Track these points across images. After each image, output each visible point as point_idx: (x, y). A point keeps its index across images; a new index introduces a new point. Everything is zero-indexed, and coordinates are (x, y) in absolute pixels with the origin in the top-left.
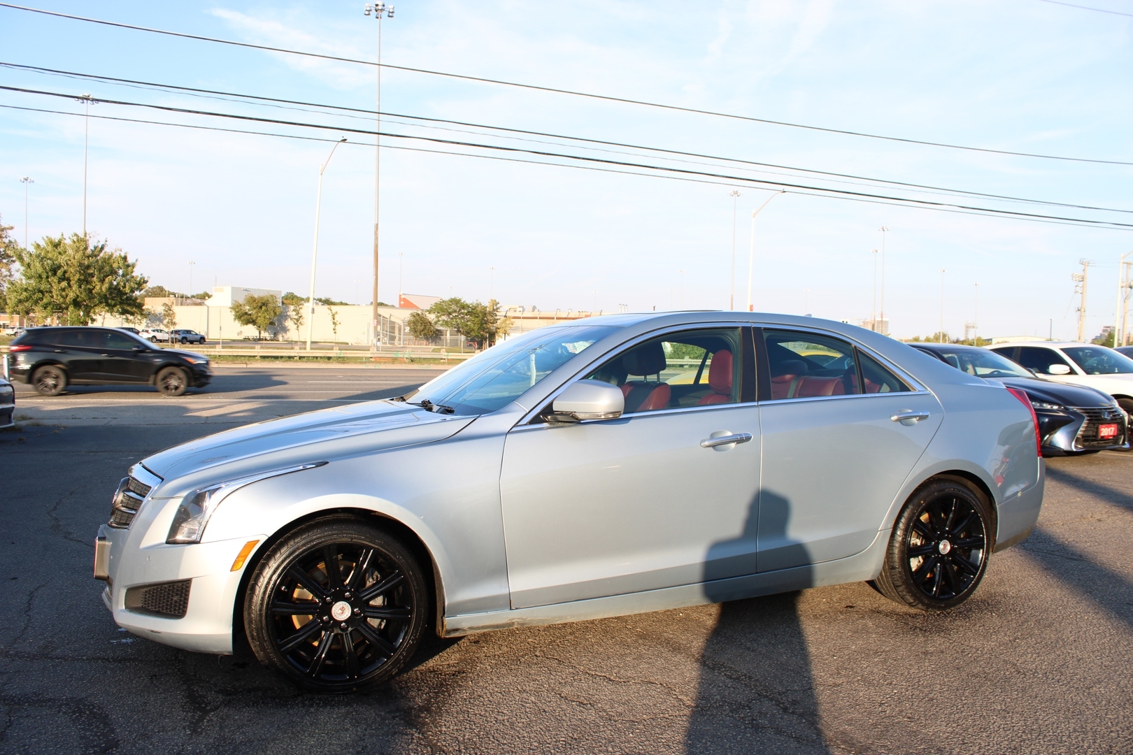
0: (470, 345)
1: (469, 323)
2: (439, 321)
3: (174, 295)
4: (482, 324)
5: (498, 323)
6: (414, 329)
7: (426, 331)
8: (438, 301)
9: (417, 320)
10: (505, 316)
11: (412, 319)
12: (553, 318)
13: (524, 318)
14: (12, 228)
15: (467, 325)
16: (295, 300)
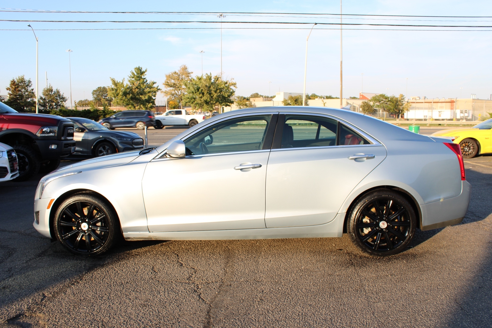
0: (390, 116)
1: (389, 106)
2: (374, 105)
3: (262, 96)
4: (395, 106)
5: (404, 106)
6: (364, 109)
7: (369, 110)
8: (374, 95)
9: (365, 105)
10: (408, 102)
11: (363, 104)
12: (431, 102)
13: (417, 103)
14: (192, 73)
15: (388, 107)
16: (316, 97)
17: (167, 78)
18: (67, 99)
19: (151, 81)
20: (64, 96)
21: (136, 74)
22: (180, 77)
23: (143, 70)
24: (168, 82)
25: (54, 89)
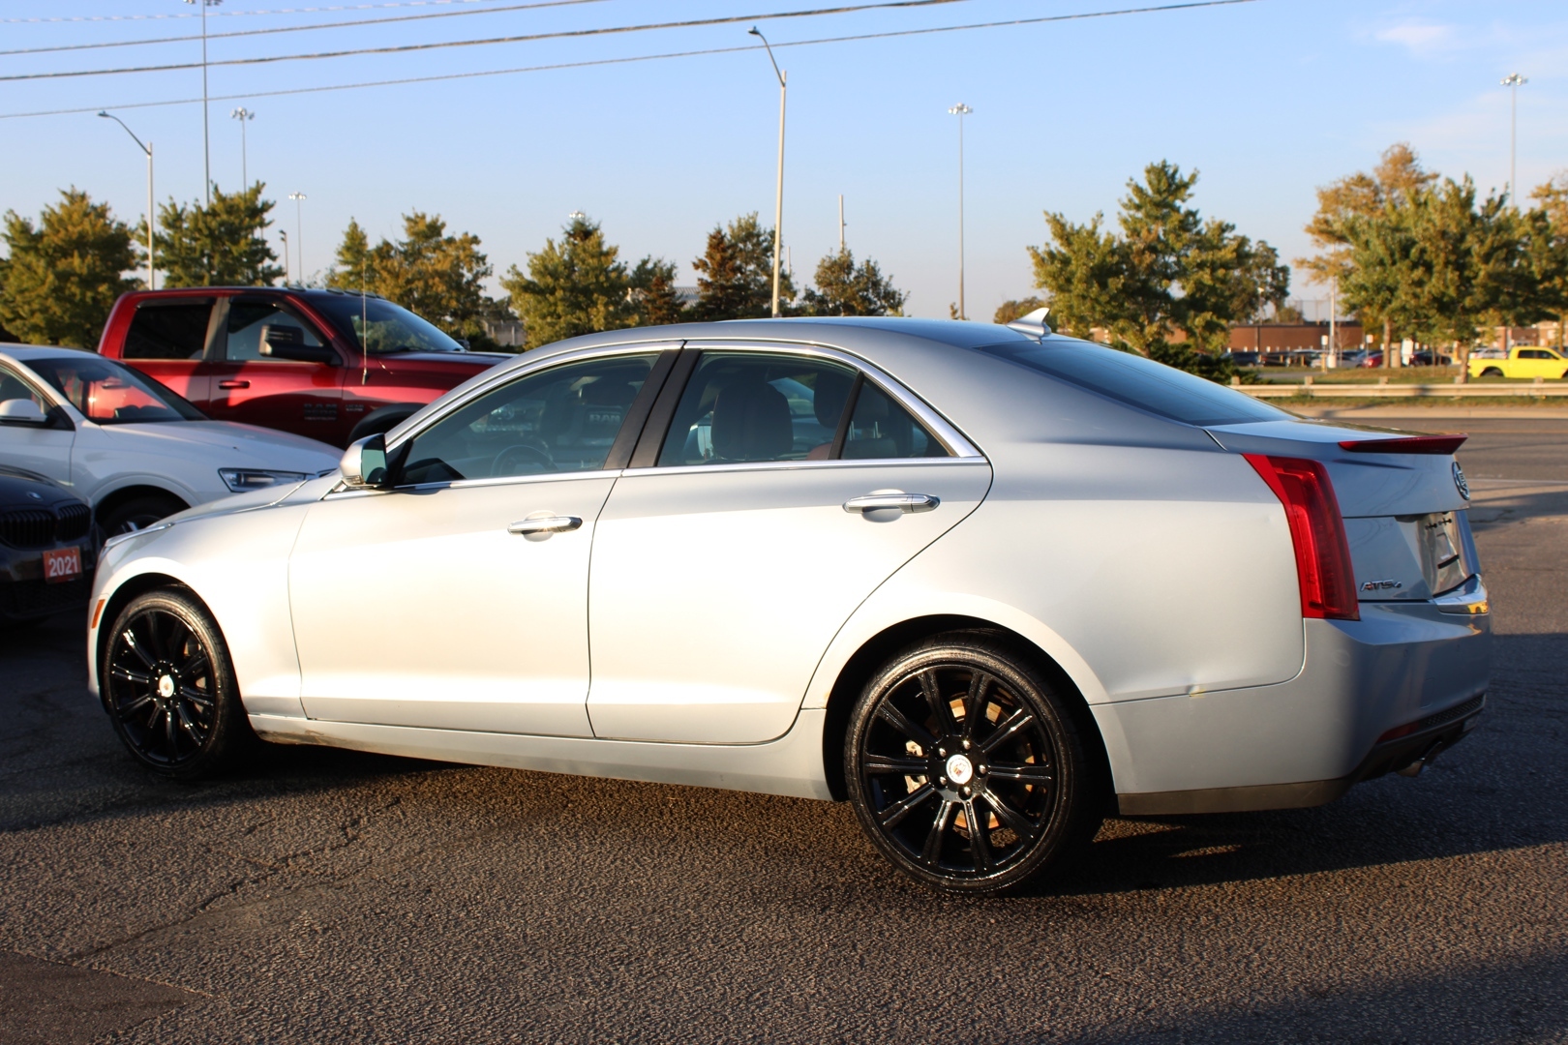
17: (1324, 205)
18: (903, 297)
19: (1213, 222)
20: (895, 286)
21: (1150, 192)
22: (1383, 196)
23: (1184, 175)
24: (1326, 222)
25: (858, 263)
